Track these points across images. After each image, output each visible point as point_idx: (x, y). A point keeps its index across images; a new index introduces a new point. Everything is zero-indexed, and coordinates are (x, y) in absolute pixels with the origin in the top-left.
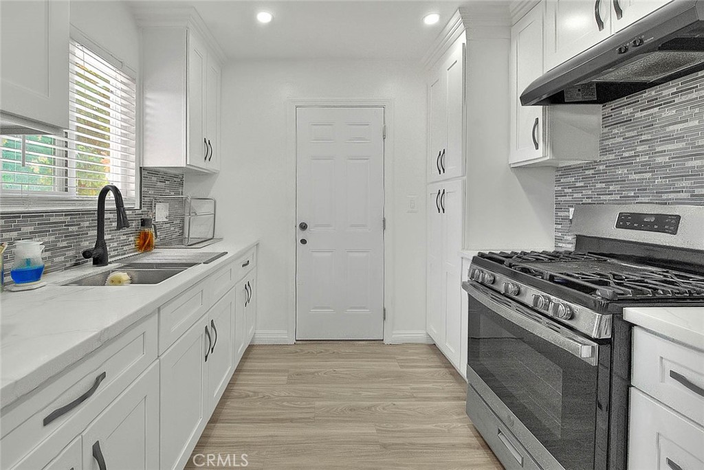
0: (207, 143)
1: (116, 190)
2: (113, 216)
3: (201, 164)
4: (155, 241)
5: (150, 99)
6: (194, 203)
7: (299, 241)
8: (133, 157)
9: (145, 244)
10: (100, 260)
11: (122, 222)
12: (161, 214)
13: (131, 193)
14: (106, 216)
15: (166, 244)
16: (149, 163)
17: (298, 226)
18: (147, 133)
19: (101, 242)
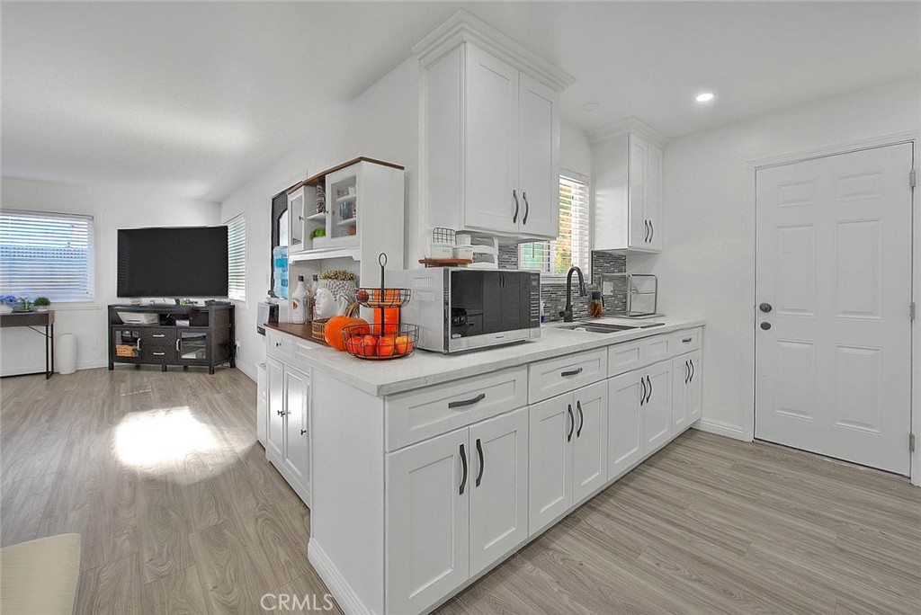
0: (648, 224)
1: (579, 270)
2: (577, 289)
3: (642, 245)
4: (603, 311)
5: (599, 195)
6: (635, 280)
7: (758, 326)
8: (587, 244)
9: (596, 313)
10: (569, 319)
11: (583, 293)
12: (607, 289)
13: (586, 271)
14: (572, 288)
15: (612, 314)
16: (598, 248)
17: (758, 308)
18: (597, 223)
19: (569, 307)
